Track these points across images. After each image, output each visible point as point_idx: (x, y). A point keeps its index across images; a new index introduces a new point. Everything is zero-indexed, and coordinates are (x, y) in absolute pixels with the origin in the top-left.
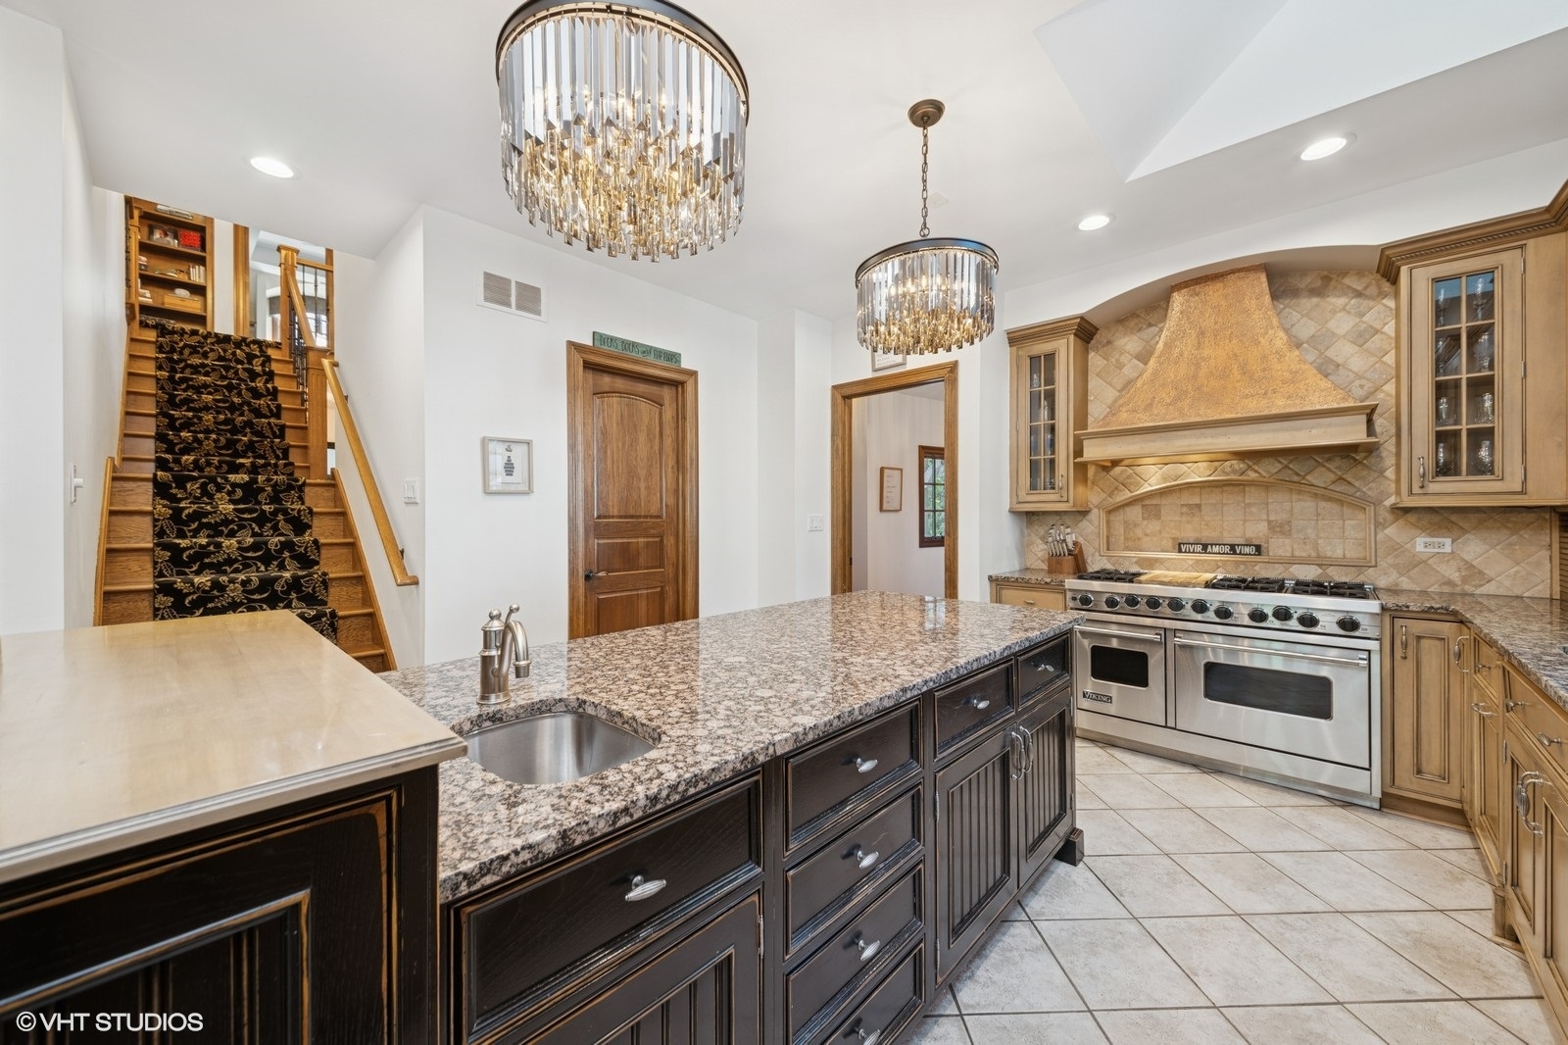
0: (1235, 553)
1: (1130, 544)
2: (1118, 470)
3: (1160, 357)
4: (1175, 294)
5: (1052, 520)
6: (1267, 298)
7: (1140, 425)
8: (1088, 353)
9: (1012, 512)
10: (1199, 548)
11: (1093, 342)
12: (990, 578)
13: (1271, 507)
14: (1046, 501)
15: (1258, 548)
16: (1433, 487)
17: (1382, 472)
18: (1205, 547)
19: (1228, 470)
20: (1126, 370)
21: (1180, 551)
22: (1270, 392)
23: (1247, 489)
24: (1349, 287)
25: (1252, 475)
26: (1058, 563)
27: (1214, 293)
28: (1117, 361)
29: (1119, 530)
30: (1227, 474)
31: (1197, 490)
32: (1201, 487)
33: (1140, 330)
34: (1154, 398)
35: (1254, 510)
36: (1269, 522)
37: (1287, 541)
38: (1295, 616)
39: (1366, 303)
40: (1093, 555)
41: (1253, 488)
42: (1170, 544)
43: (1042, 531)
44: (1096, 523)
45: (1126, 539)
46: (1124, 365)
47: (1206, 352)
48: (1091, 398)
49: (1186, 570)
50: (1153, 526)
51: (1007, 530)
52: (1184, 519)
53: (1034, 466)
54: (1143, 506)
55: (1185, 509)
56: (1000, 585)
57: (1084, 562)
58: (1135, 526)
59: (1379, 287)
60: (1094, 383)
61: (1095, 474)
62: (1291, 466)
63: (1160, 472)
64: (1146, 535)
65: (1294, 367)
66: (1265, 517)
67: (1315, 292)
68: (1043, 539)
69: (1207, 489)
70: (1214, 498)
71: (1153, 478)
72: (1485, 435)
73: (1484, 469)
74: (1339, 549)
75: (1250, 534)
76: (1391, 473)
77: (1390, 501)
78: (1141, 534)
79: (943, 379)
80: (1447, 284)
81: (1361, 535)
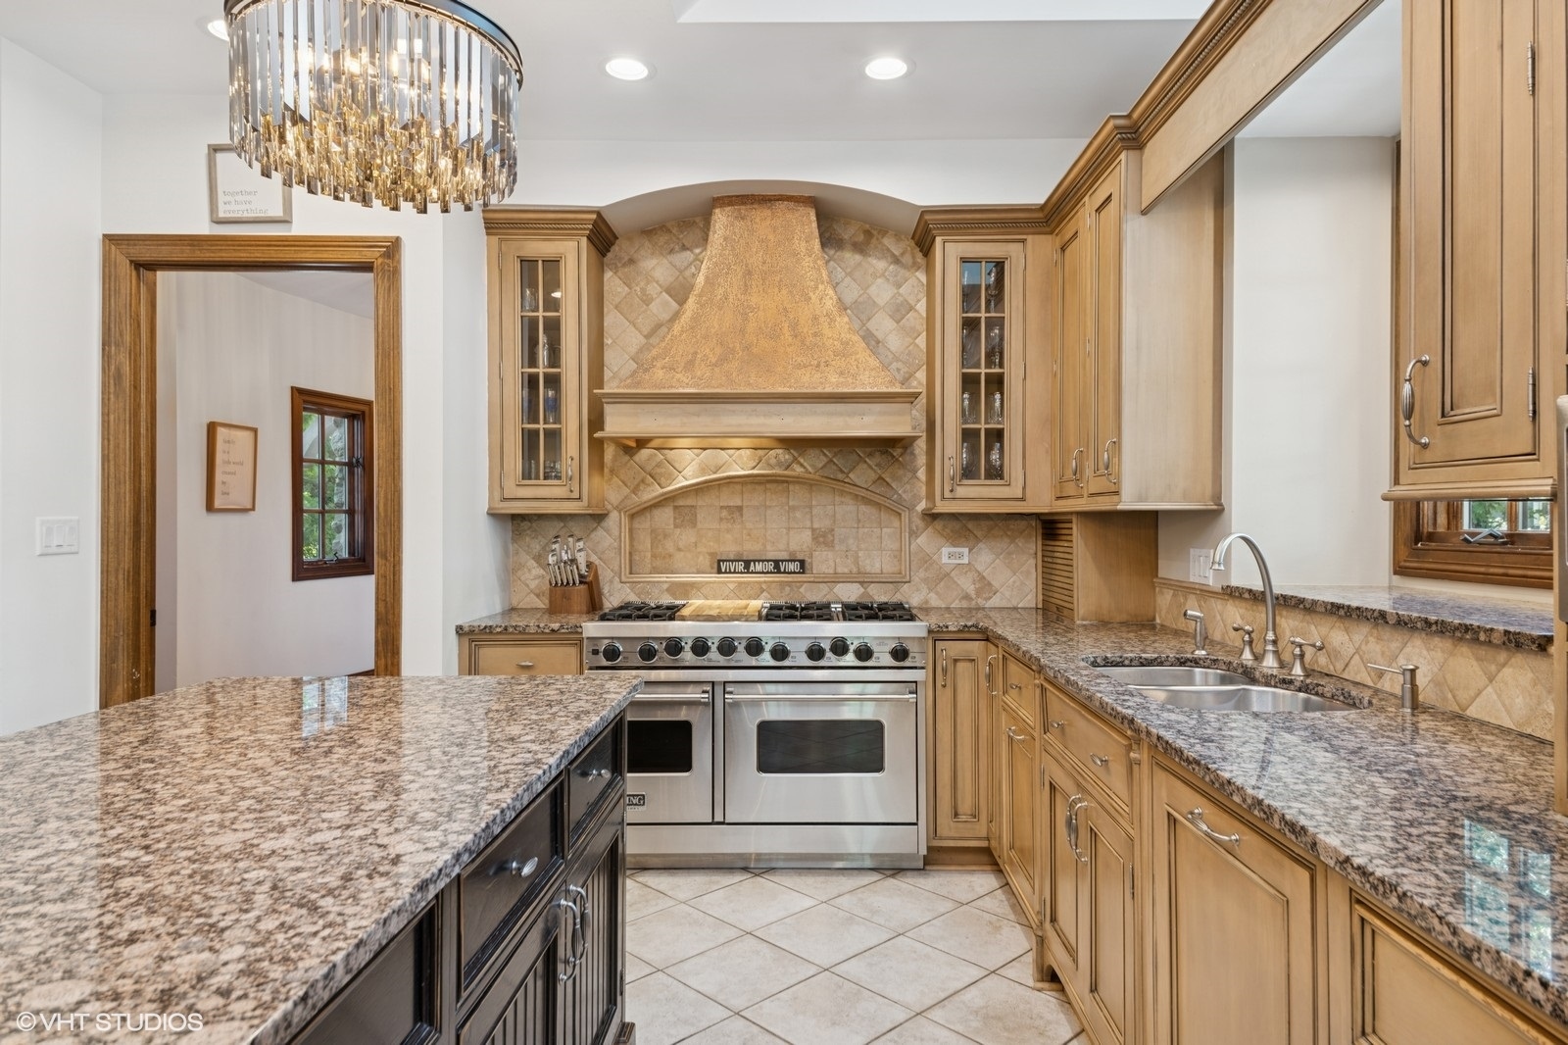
0: (779, 572)
1: (658, 563)
2: (645, 453)
3: (700, 296)
4: (717, 211)
5: (554, 528)
6: (817, 244)
7: (681, 390)
8: (603, 271)
9: (493, 515)
10: (741, 566)
11: (609, 255)
12: (460, 630)
13: (815, 511)
14: (547, 497)
15: (802, 563)
16: (961, 491)
17: (915, 472)
18: (747, 563)
19: (773, 461)
20: (654, 307)
21: (719, 571)
22: (822, 364)
23: (791, 487)
24: (888, 250)
25: (798, 470)
26: (565, 596)
27: (761, 217)
28: (643, 290)
29: (645, 542)
30: (772, 468)
31: (738, 487)
32: (743, 484)
33: (672, 251)
34: (696, 353)
35: (798, 514)
36: (813, 530)
37: (830, 555)
38: (852, 648)
39: (903, 272)
40: (611, 582)
41: (797, 487)
42: (707, 562)
43: (536, 547)
44: (616, 533)
45: (654, 556)
46: (652, 300)
47: (754, 300)
48: (608, 341)
49: (727, 598)
50: (686, 537)
51: (483, 544)
52: (724, 526)
53: (530, 440)
54: (676, 507)
55: (724, 513)
56: (474, 640)
57: (600, 594)
58: (666, 536)
59: (914, 257)
60: (611, 319)
61: (615, 459)
62: (835, 460)
63: (697, 460)
64: (679, 550)
65: (845, 336)
66: (808, 524)
67: (860, 248)
68: (539, 559)
69: (749, 486)
70: (754, 499)
71: (689, 469)
72: (997, 436)
73: (996, 473)
74: (877, 562)
75: (793, 547)
76: (922, 474)
77: (923, 505)
78: (670, 549)
79: (374, 267)
80: (972, 267)
81: (895, 546)
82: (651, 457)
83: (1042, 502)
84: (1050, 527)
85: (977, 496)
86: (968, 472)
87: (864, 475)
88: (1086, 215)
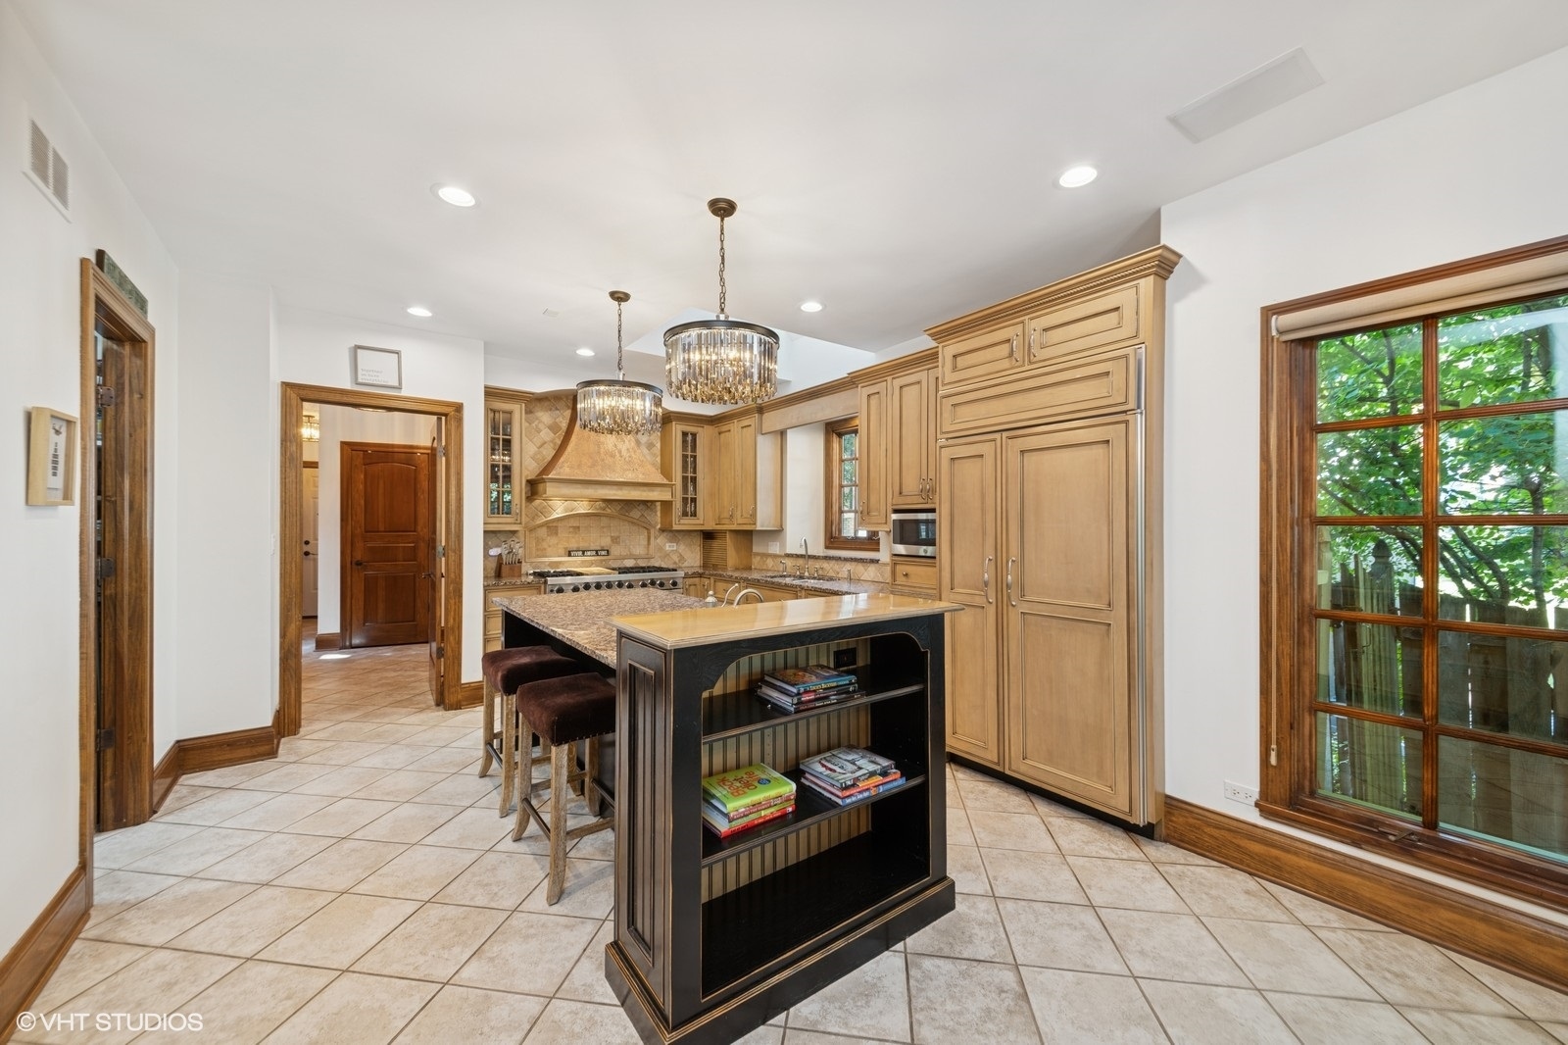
0: (598, 555)
1: (539, 553)
10: (580, 553)
13: (612, 529)
14: (502, 523)
15: (608, 552)
16: (682, 521)
17: (656, 512)
18: (583, 552)
19: (597, 508)
21: (570, 555)
23: (602, 518)
25: (609, 511)
26: (511, 569)
29: (534, 544)
30: (596, 511)
31: (580, 518)
32: (583, 516)
33: (550, 409)
35: (605, 530)
36: (612, 537)
37: (620, 547)
41: (608, 518)
42: (563, 553)
44: (523, 539)
45: (540, 550)
46: (541, 431)
50: (553, 540)
52: (573, 535)
54: (550, 527)
55: (571, 530)
58: (543, 540)
62: (624, 507)
63: (563, 506)
64: (550, 548)
65: (642, 458)
66: (609, 534)
70: (586, 523)
71: (558, 510)
72: (694, 500)
73: (694, 514)
74: (639, 550)
75: (602, 545)
76: (659, 514)
77: (659, 526)
78: (546, 546)
79: (446, 415)
80: (685, 434)
81: (646, 543)
82: (541, 503)
83: (710, 526)
84: (708, 536)
85: (688, 523)
86: (685, 514)
87: (636, 514)
88: (735, 426)
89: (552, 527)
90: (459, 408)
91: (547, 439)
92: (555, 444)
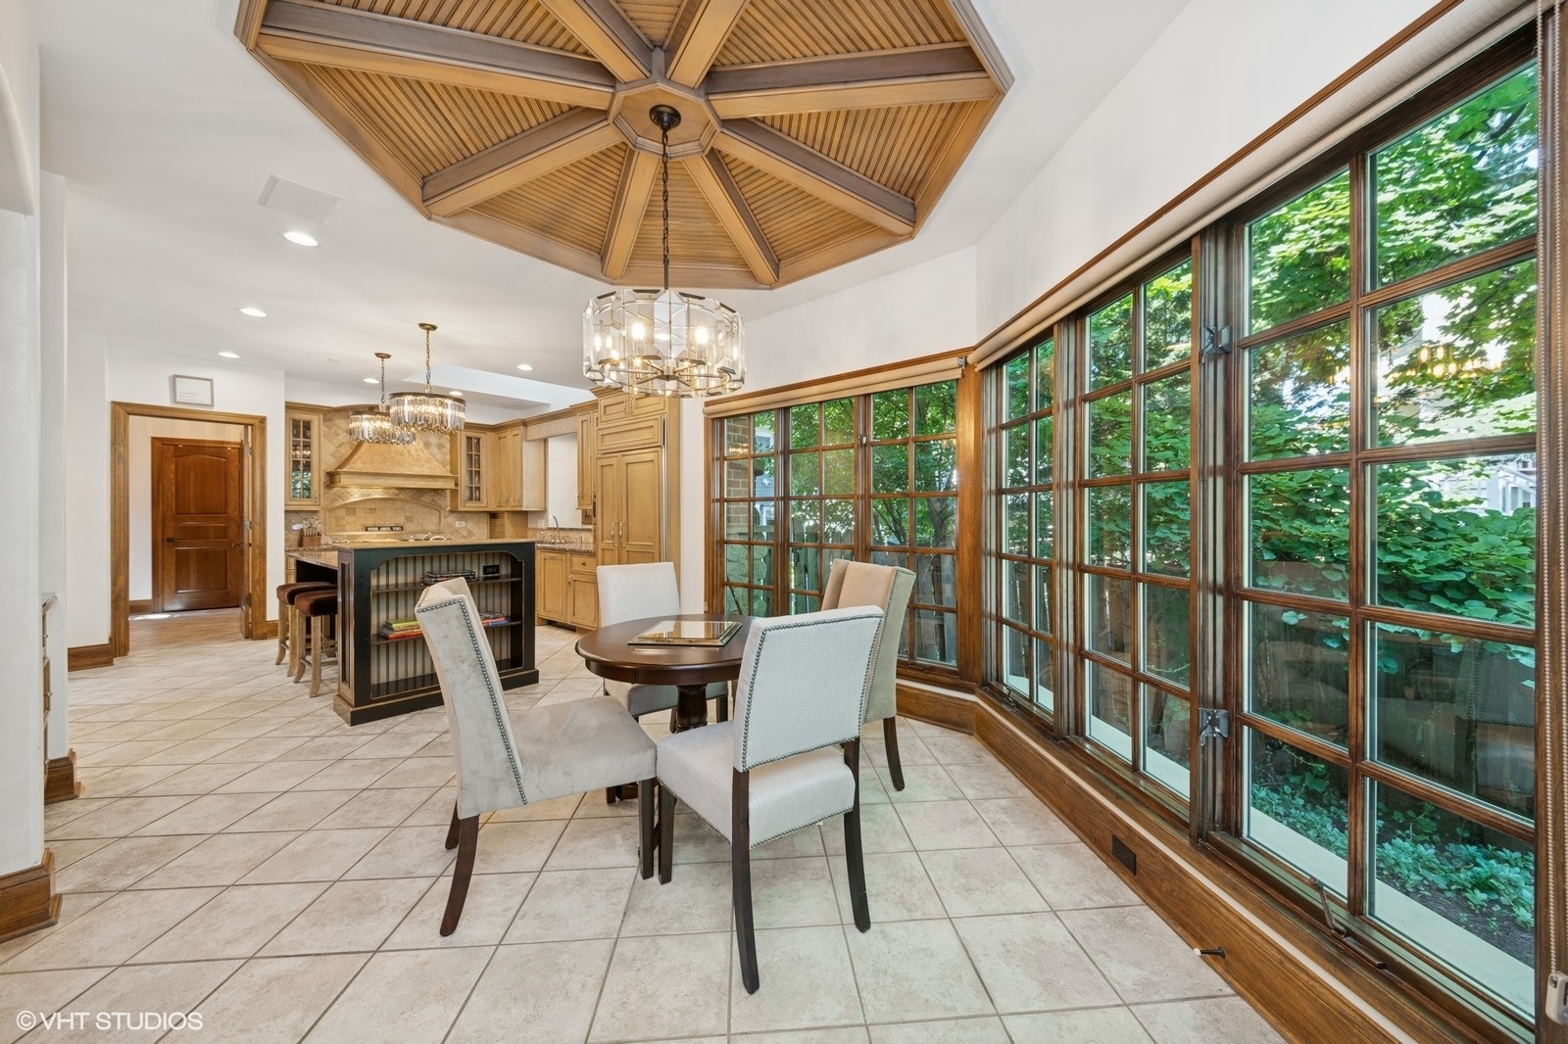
0: (393, 531)
2: (337, 489)
5: (305, 515)
9: (286, 511)
10: (376, 528)
11: (330, 418)
13: (407, 510)
14: (306, 505)
15: (401, 528)
16: (468, 505)
17: (446, 498)
18: (379, 528)
19: (391, 494)
21: (367, 530)
22: (422, 465)
23: (400, 502)
25: (402, 496)
26: (311, 539)
28: (335, 431)
29: (334, 521)
30: (391, 496)
31: (377, 502)
32: (379, 500)
35: (399, 511)
36: (406, 517)
37: (412, 524)
39: (440, 434)
42: (361, 528)
44: (323, 517)
45: (338, 526)
46: (340, 433)
50: (351, 519)
52: (370, 515)
54: (348, 509)
55: (369, 511)
58: (341, 519)
62: (416, 493)
63: (361, 493)
64: (349, 524)
65: (428, 456)
66: (404, 514)
70: (382, 505)
71: (355, 495)
72: (478, 488)
73: (479, 499)
74: (431, 527)
75: (398, 522)
76: (448, 499)
77: (449, 508)
78: (344, 523)
79: (252, 425)
80: (469, 439)
81: (438, 521)
82: (339, 490)
83: (493, 508)
84: (493, 516)
85: (473, 506)
86: (471, 499)
87: (427, 498)
88: (509, 434)
89: (351, 509)
90: (263, 420)
91: (345, 441)
92: (352, 445)
